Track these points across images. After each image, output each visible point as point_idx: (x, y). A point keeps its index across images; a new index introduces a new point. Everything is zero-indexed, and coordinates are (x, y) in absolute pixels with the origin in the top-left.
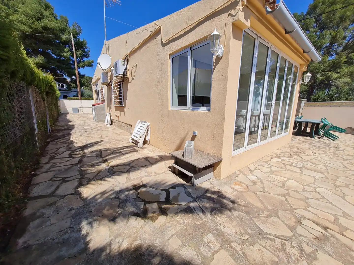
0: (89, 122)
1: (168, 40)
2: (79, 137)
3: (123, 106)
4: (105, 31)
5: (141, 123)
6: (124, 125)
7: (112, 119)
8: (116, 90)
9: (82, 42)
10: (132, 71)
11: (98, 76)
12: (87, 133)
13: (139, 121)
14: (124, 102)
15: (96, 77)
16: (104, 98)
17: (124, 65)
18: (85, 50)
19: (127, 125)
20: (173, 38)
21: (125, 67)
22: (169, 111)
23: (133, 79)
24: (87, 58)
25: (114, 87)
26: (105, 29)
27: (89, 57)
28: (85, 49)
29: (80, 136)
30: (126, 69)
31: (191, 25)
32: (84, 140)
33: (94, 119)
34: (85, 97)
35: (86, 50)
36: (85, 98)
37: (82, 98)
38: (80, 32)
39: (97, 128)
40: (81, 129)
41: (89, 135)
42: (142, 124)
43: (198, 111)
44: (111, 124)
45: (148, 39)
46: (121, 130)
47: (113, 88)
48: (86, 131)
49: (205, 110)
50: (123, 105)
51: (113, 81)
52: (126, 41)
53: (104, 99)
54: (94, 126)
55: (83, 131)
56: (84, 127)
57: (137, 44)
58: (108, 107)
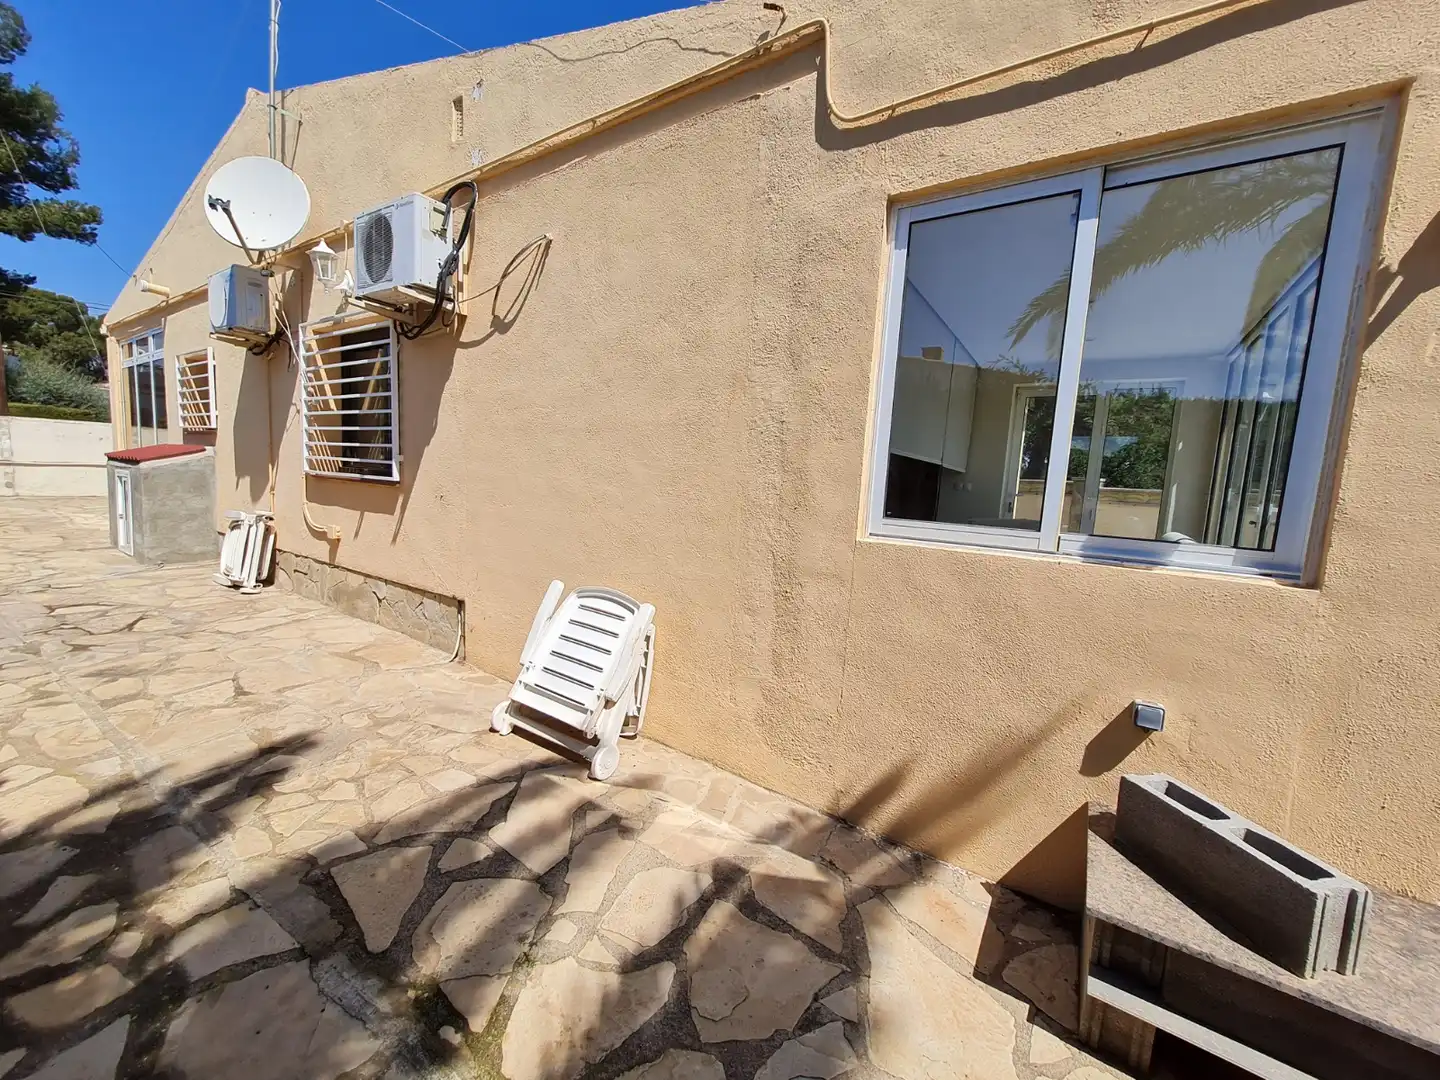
0: (83, 561)
1: (893, 108)
2: (35, 715)
3: (393, 483)
4: (274, 28)
5: (573, 601)
6: (384, 591)
7: (274, 550)
8: (326, 382)
9: (31, 100)
10: (504, 276)
11: (166, 289)
12: (103, 658)
13: (557, 587)
14: (401, 458)
15: (150, 290)
16: (213, 419)
17: (442, 234)
18: (44, 147)
19: (417, 598)
20: (948, 98)
21: (445, 250)
22: (856, 546)
23: (500, 326)
24: (55, 189)
25: (310, 361)
26: (274, 16)
27: (65, 188)
28: (42, 138)
29: (42, 696)
30: (453, 260)
31: (1150, 28)
32: (99, 747)
33: (122, 541)
34: (24, 400)
35: (50, 147)
36: (27, 409)
37: (10, 404)
38: (15, 44)
39: (168, 608)
40: (30, 625)
41: (125, 685)
42: (582, 607)
43: (1157, 570)
44: (269, 581)
45: (673, 97)
46: (356, 622)
47: (302, 365)
48: (85, 648)
49: (1229, 566)
50: (396, 477)
51: (304, 328)
52: (458, 103)
53: (213, 426)
54: (134, 598)
55: (49, 646)
56: (52, 609)
57: (559, 121)
58: (240, 473)
